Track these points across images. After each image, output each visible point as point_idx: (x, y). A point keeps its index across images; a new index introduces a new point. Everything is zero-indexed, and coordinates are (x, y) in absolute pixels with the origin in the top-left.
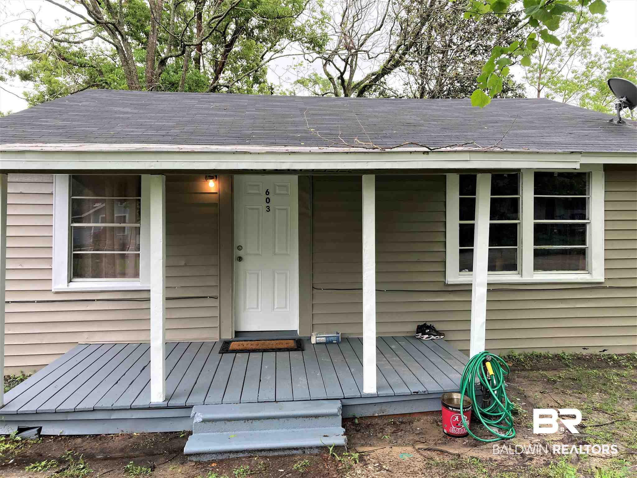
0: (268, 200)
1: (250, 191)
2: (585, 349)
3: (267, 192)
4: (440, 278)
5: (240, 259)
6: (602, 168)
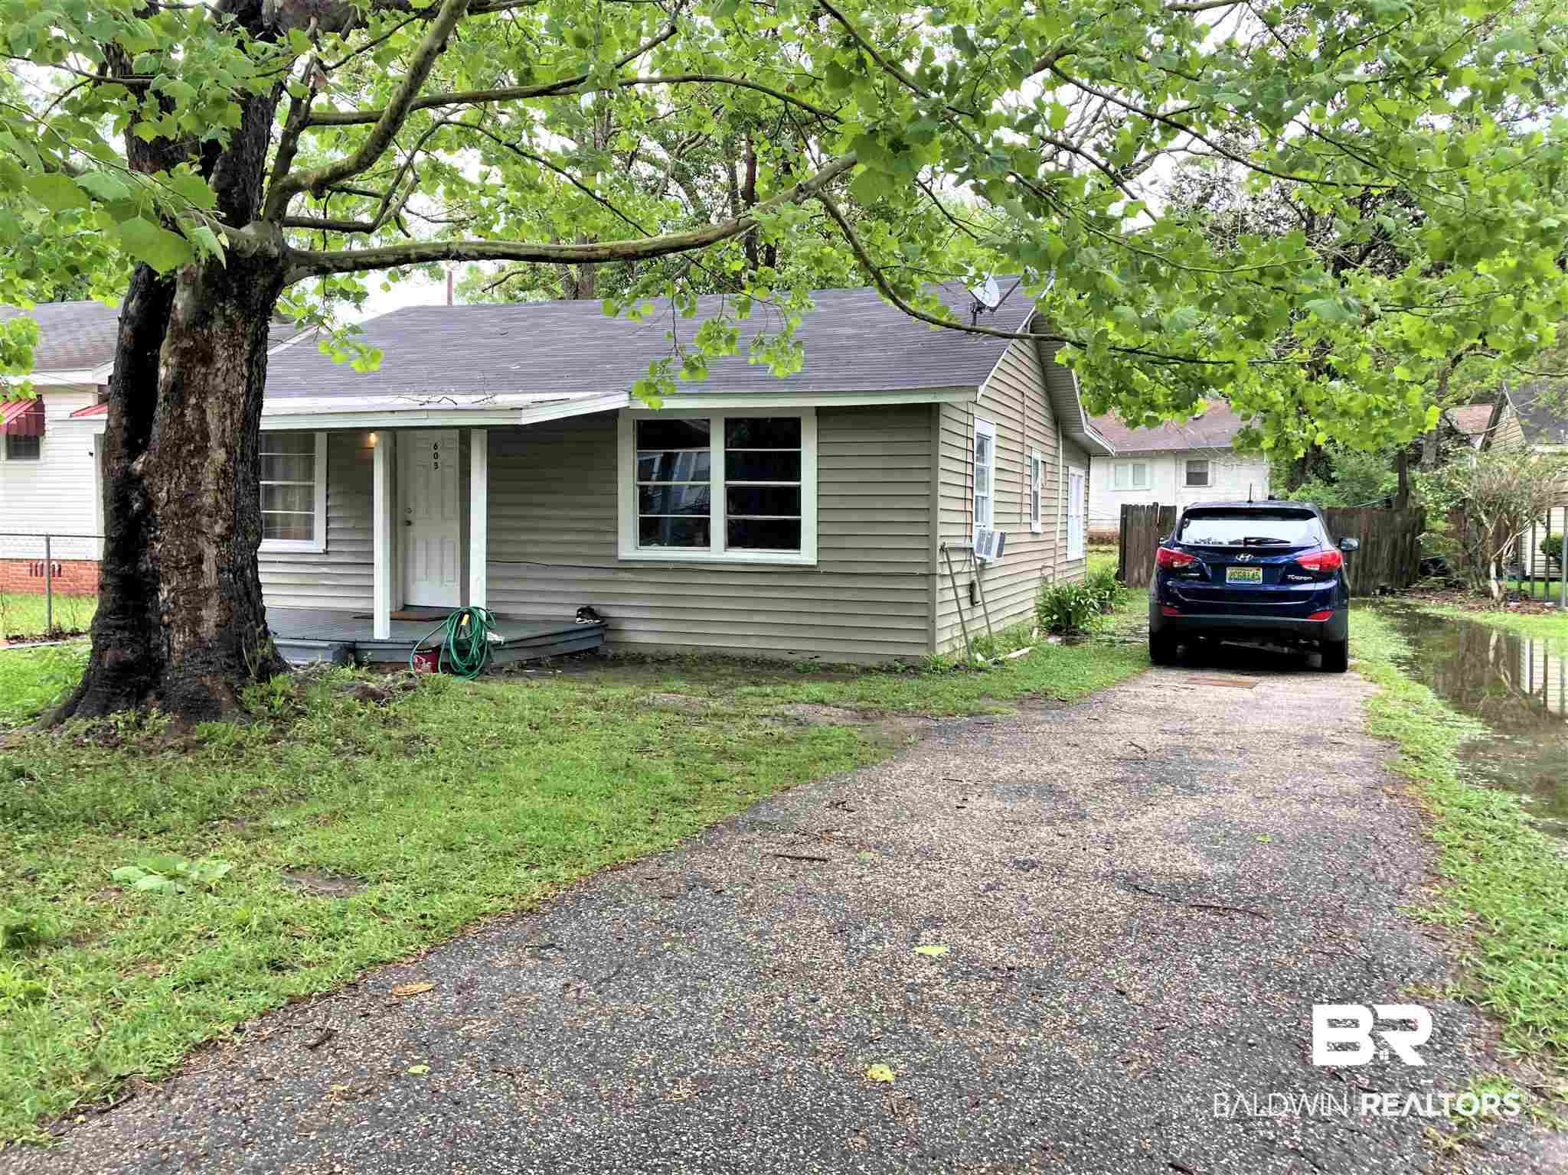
0: (436, 456)
1: (418, 446)
2: (791, 653)
3: (436, 446)
4: (613, 552)
5: (409, 523)
6: (814, 411)
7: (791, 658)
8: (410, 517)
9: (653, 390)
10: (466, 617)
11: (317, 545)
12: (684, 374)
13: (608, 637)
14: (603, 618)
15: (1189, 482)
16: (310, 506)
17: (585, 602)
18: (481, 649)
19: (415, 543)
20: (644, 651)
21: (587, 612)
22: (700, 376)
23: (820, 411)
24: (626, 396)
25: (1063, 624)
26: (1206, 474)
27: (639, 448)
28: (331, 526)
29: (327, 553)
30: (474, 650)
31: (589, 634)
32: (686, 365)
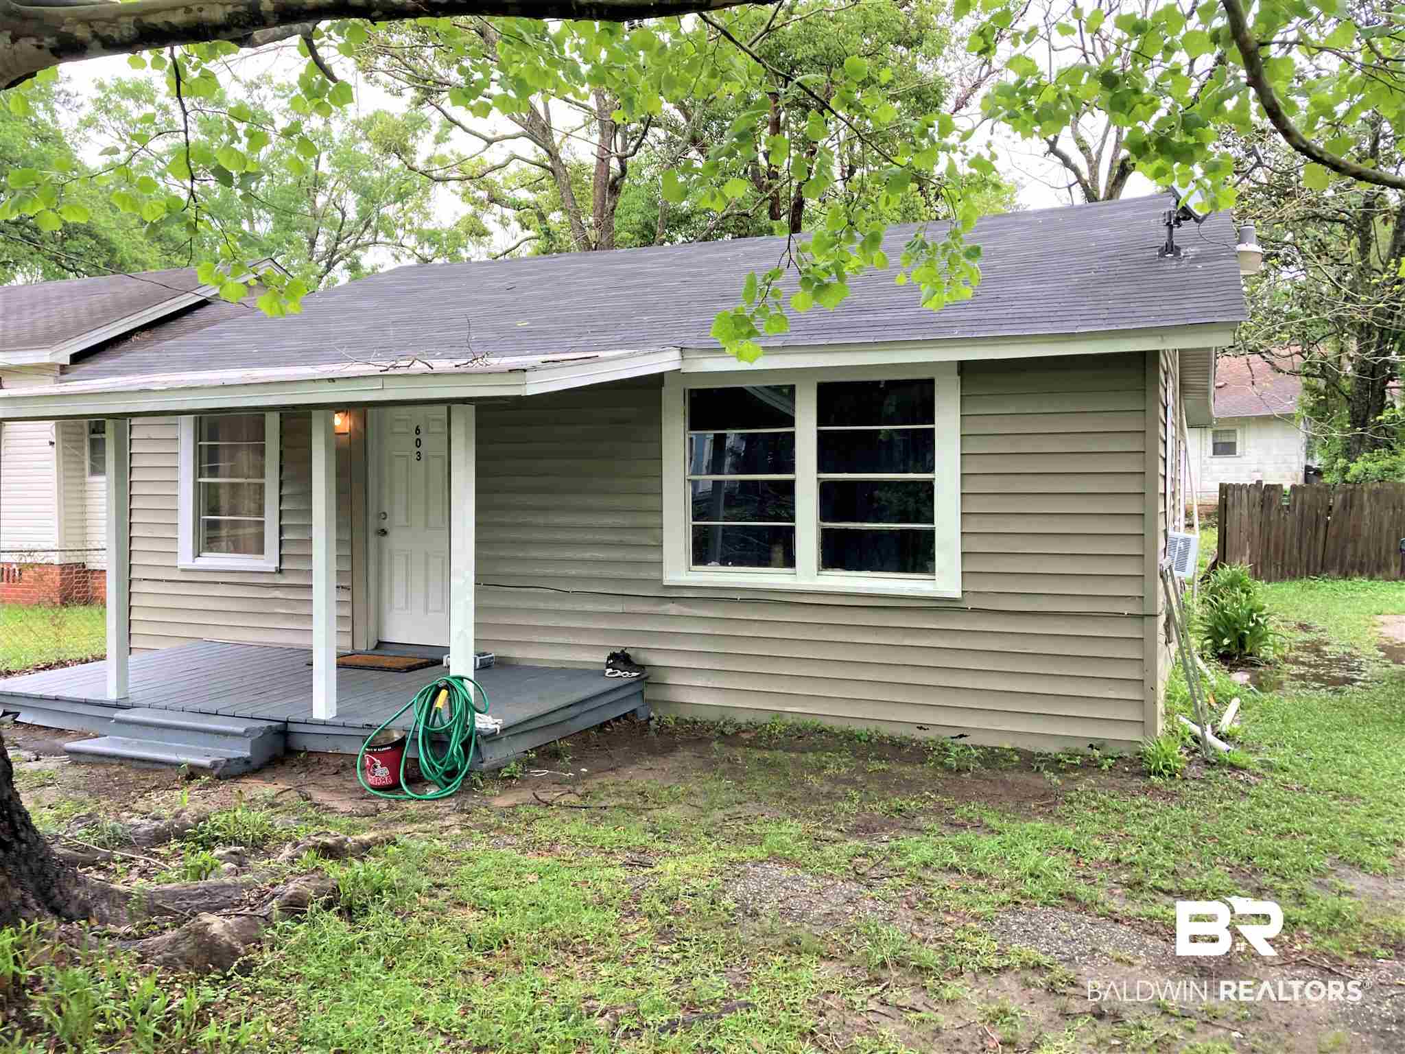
0: (418, 443)
1: (396, 430)
2: (921, 728)
3: (418, 431)
4: (654, 575)
5: (384, 532)
6: (955, 369)
7: (920, 735)
8: (385, 525)
9: (745, 330)
10: (444, 693)
11: (268, 562)
12: (801, 301)
13: (649, 694)
14: (641, 668)
15: (1215, 452)
16: (260, 511)
17: (618, 645)
18: (466, 745)
19: (391, 558)
20: (702, 716)
21: (621, 659)
22: (830, 302)
23: (964, 368)
24: (675, 354)
25: (1234, 650)
26: (1234, 444)
27: (692, 427)
28: (285, 537)
29: (280, 571)
30: (455, 746)
31: (621, 694)
32: (806, 282)
